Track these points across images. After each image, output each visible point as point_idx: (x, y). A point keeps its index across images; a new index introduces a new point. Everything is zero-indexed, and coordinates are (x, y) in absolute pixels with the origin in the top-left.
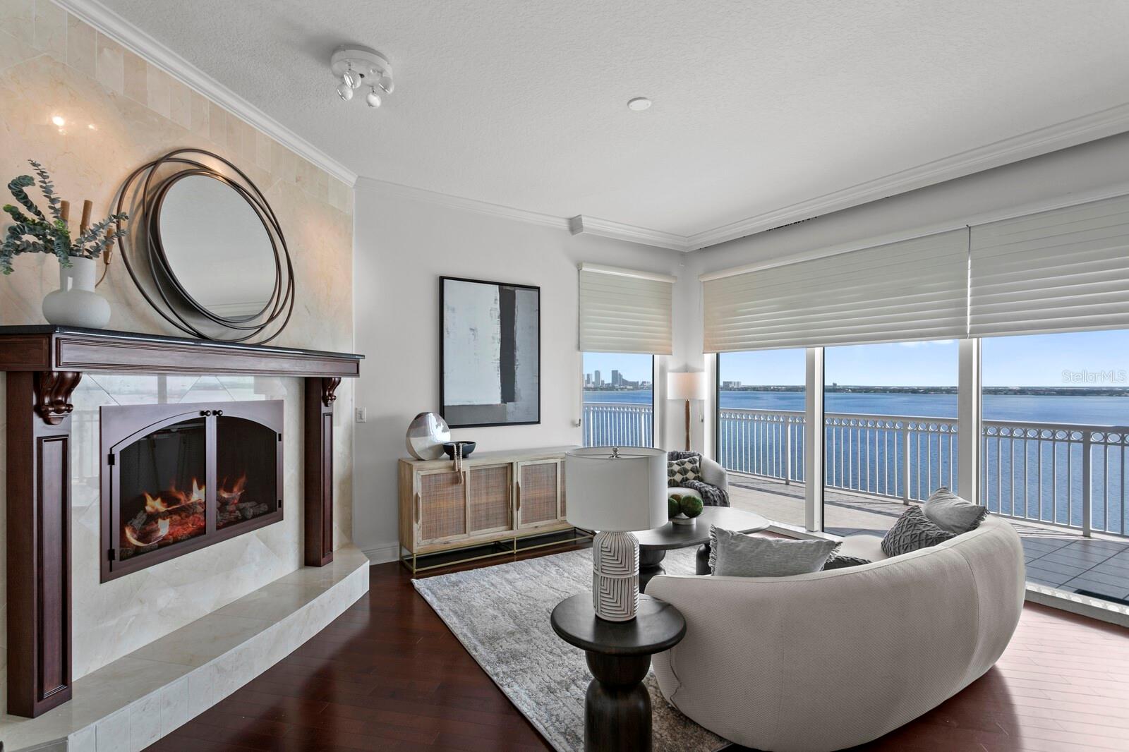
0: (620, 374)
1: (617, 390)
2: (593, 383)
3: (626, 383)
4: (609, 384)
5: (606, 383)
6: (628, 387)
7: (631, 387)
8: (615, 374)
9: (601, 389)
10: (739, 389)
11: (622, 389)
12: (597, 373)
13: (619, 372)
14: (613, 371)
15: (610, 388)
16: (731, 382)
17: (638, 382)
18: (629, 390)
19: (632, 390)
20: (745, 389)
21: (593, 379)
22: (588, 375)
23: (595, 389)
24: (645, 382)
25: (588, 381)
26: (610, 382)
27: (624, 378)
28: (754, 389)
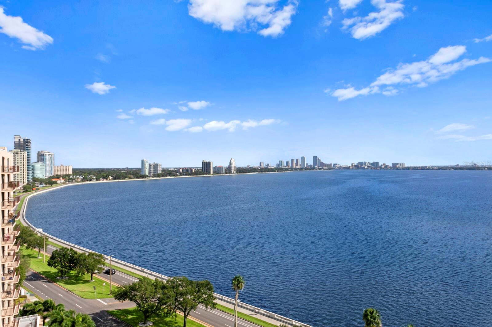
0: (319, 159)
1: (316, 170)
2: (300, 165)
3: (322, 164)
4: (311, 165)
5: (309, 165)
6: (324, 168)
7: (327, 168)
8: (315, 158)
9: (306, 169)
10: (404, 169)
11: (319, 169)
12: (303, 159)
13: (318, 157)
14: (314, 157)
15: (312, 168)
16: (398, 164)
17: (331, 164)
18: (325, 169)
19: (327, 169)
20: (408, 168)
21: (300, 162)
22: (297, 160)
23: (301, 169)
24: (336, 164)
25: (297, 164)
26: (312, 164)
27: (322, 161)
28: (415, 168)
